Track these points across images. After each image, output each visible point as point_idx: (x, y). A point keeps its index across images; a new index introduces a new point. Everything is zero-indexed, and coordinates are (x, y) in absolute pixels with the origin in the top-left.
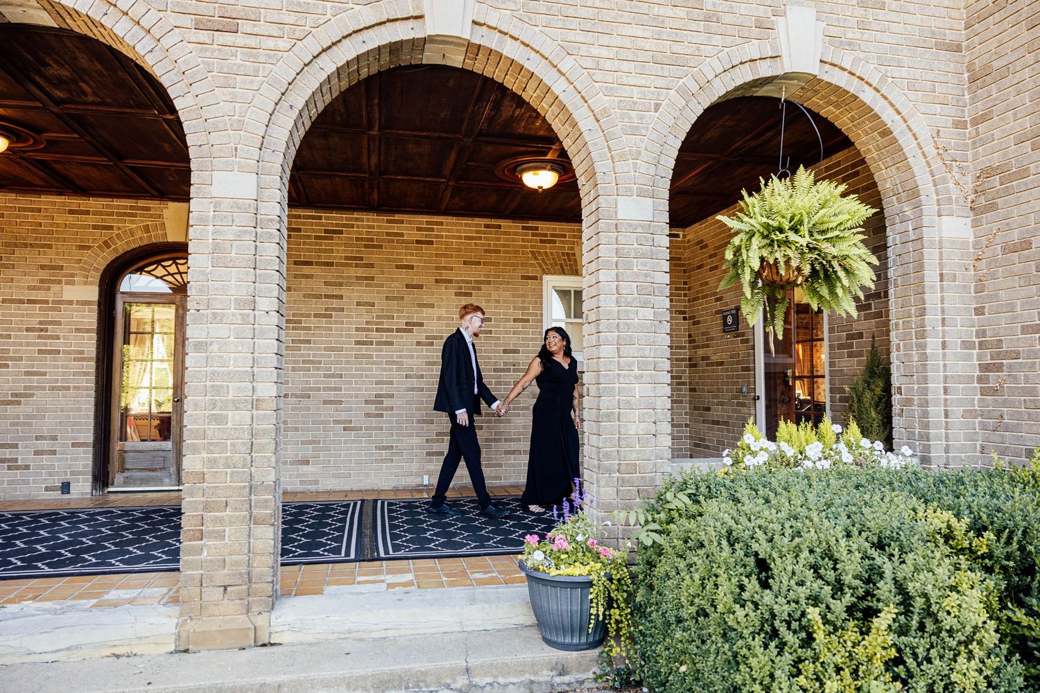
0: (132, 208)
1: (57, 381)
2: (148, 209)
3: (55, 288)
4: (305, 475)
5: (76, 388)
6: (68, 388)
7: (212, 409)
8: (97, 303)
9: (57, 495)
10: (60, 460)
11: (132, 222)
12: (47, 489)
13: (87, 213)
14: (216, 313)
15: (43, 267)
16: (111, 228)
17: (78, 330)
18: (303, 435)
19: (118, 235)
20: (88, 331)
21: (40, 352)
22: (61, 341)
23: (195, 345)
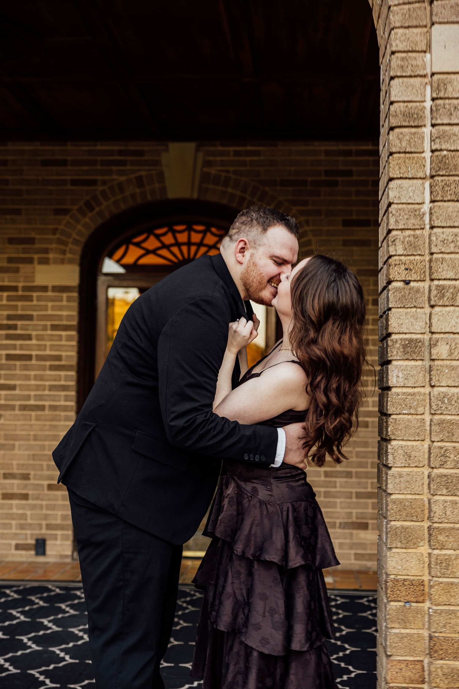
0: (120, 153)
1: (28, 398)
2: (140, 153)
3: (25, 268)
4: (362, 545)
5: (53, 408)
6: (42, 408)
7: (441, 466)
8: (77, 289)
9: (29, 556)
10: (34, 507)
11: (121, 173)
12: (18, 547)
13: (64, 163)
14: (443, 287)
15: (11, 241)
16: (94, 183)
17: (54, 327)
18: (359, 483)
19: (103, 192)
20: (66, 328)
21: (9, 357)
22: (34, 342)
23: (405, 346)
